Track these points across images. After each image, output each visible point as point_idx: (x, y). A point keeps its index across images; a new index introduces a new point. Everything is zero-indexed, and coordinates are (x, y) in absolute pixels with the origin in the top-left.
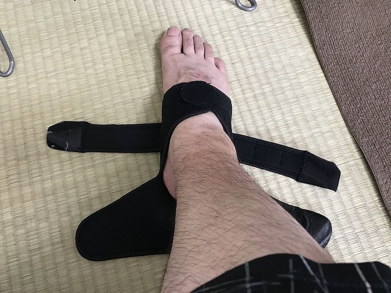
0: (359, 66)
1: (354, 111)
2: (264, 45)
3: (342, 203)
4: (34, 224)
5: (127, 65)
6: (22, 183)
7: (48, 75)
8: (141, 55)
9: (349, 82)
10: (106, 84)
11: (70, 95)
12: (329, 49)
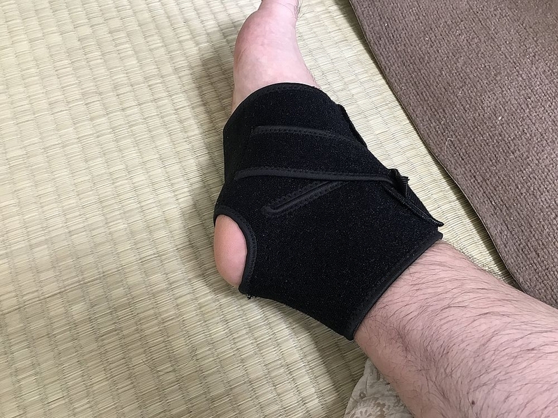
0: (435, 66)
1: (437, 129)
8: (91, 69)
9: (425, 89)
12: (388, 44)
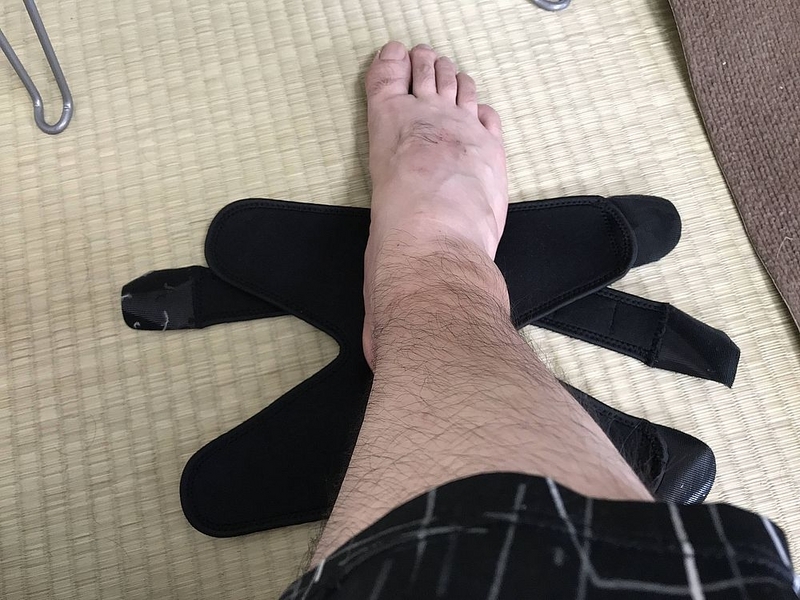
0: (787, 129)
1: (773, 222)
2: (585, 80)
3: (740, 415)
4: (100, 433)
5: (300, 117)
6: (80, 349)
7: (139, 132)
8: (328, 97)
9: (764, 163)
10: (255, 154)
11: (182, 174)
12: (722, 91)
